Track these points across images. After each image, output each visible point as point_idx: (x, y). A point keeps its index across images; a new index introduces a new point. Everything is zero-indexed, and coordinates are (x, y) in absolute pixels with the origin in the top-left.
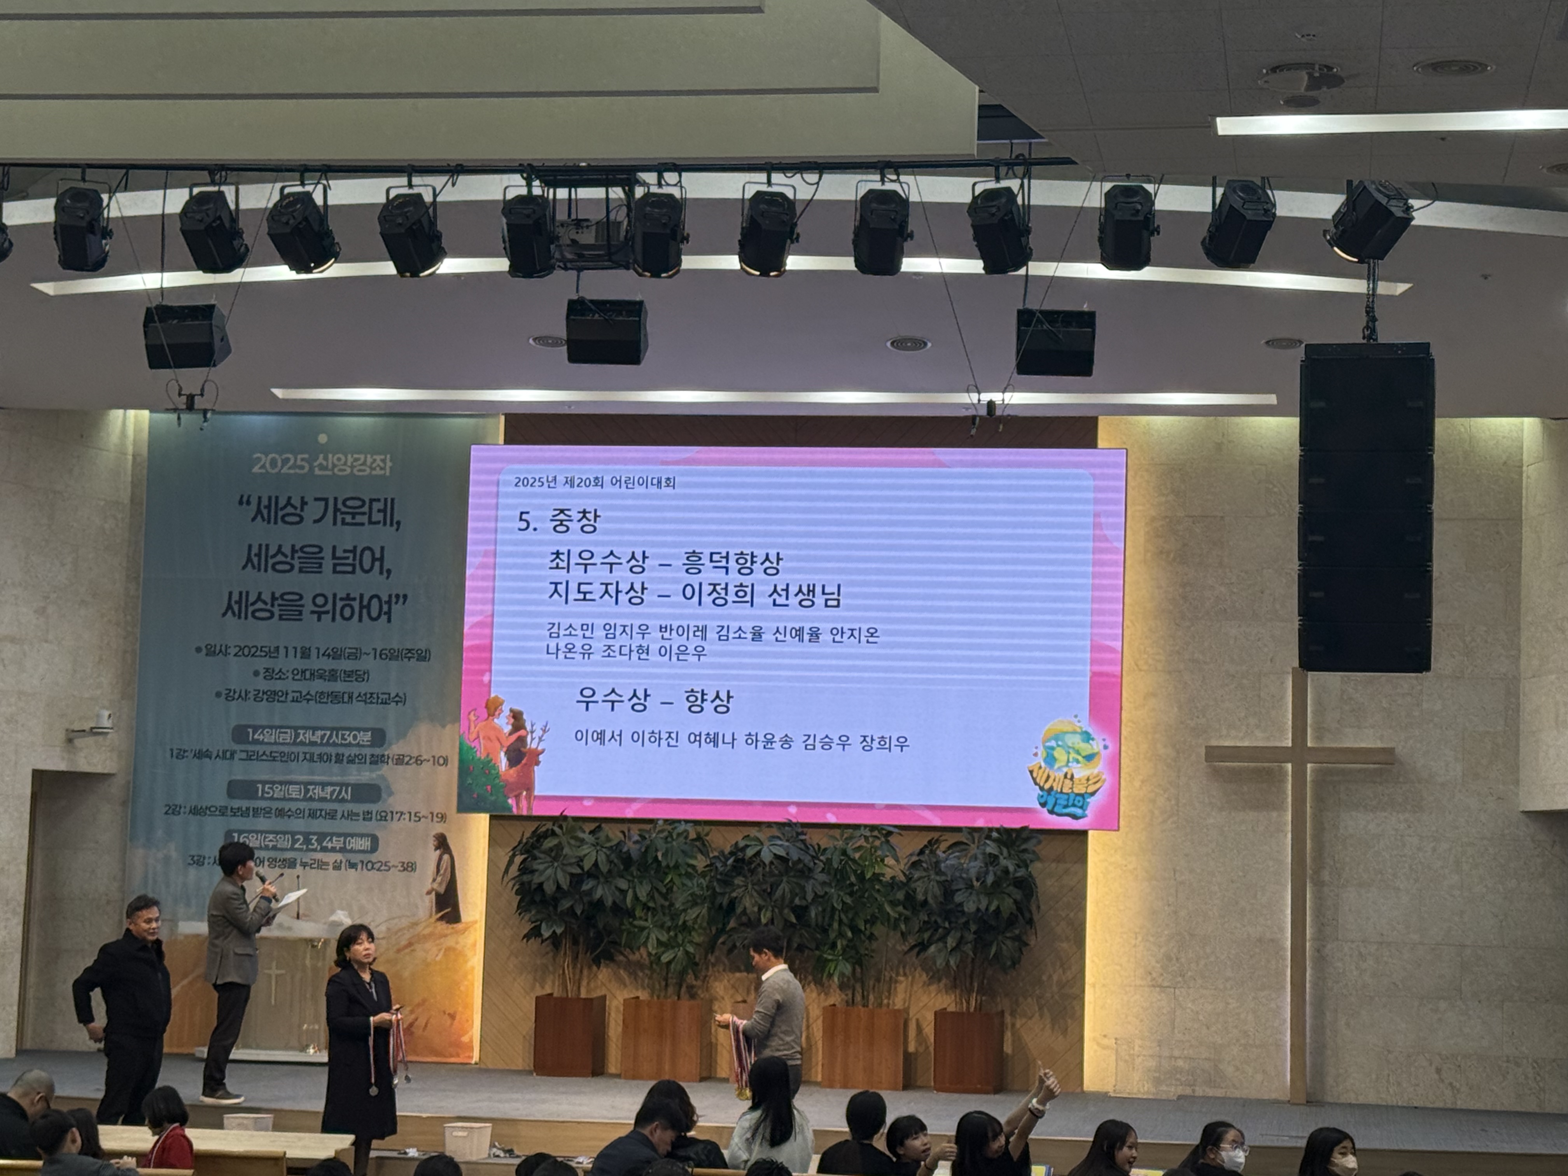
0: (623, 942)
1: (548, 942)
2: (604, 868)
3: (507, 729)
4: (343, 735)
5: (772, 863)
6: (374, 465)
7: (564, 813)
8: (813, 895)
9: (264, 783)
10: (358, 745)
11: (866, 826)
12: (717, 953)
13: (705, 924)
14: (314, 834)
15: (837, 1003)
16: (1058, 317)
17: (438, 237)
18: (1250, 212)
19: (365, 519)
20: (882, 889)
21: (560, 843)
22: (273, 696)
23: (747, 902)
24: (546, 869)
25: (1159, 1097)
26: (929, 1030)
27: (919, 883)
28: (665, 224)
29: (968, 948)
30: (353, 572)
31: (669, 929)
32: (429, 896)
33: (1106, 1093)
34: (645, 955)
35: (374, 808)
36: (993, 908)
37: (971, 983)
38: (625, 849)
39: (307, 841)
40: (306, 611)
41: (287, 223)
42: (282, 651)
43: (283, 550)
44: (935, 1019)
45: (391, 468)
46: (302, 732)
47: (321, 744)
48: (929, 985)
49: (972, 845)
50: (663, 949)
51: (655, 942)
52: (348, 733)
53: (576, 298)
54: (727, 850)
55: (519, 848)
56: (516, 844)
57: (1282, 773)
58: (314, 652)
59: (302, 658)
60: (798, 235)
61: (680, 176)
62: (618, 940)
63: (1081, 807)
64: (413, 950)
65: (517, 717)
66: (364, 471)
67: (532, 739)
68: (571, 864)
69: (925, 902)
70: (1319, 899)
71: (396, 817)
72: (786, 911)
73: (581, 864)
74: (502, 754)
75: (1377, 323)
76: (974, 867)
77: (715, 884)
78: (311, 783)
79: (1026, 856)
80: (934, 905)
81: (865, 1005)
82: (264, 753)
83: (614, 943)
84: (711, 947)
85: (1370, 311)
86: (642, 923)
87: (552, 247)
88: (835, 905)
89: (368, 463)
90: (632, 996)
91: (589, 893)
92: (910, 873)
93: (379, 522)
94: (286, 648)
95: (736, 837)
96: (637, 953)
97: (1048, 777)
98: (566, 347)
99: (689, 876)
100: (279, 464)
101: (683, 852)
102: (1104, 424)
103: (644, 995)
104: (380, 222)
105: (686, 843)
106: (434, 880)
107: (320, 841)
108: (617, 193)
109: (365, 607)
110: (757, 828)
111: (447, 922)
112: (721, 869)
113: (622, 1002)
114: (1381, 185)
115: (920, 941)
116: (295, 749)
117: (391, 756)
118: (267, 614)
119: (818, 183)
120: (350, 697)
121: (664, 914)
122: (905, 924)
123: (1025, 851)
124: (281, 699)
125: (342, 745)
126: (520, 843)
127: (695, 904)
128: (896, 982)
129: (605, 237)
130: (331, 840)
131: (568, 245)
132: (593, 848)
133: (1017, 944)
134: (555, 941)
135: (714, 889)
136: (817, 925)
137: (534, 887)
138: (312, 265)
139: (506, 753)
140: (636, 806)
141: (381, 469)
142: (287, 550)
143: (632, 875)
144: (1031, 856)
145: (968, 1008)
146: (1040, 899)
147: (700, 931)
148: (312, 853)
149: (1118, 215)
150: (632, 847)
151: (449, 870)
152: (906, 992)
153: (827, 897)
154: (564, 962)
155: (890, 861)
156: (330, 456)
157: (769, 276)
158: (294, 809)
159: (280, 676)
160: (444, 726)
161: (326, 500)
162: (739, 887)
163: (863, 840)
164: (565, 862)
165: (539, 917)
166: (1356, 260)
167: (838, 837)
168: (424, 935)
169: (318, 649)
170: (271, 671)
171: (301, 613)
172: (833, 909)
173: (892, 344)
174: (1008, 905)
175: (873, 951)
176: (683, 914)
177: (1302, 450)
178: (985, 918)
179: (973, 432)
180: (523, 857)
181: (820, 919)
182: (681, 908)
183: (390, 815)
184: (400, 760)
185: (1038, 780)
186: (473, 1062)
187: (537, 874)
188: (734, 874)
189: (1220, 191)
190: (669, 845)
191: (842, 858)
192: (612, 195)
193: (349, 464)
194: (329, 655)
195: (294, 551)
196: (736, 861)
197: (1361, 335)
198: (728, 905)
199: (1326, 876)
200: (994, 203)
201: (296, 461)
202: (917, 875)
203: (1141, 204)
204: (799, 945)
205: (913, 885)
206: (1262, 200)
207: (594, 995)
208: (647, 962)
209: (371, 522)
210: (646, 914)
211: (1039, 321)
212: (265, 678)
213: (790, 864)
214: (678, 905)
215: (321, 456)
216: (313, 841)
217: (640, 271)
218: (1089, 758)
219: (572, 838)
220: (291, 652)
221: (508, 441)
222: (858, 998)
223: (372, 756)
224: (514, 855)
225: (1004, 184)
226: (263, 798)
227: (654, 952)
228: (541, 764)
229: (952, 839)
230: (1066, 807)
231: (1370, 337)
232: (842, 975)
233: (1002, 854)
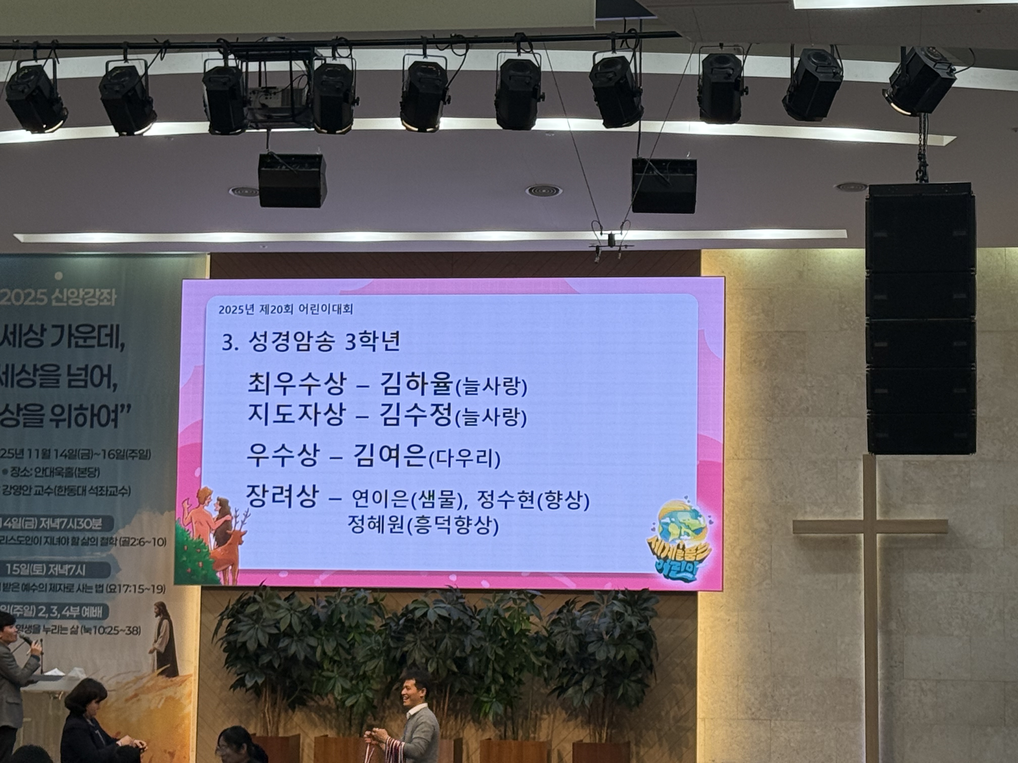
0: (314, 690)
1: (251, 691)
2: (298, 629)
3: (215, 514)
4: (78, 522)
5: (436, 622)
6: (102, 298)
7: (264, 584)
8: (471, 648)
9: (12, 563)
10: (91, 530)
11: (514, 591)
12: (392, 698)
13: (382, 674)
14: (54, 604)
15: (492, 738)
16: (666, 165)
17: (149, 102)
18: (822, 75)
19: (95, 342)
20: (528, 643)
21: (260, 608)
22: (19, 490)
23: (417, 655)
24: (249, 630)
26: (568, 758)
27: (559, 637)
28: (338, 89)
29: (599, 690)
30: (85, 386)
31: (352, 679)
32: (151, 655)
34: (332, 701)
35: (104, 582)
36: (619, 657)
37: (603, 718)
38: (314, 613)
39: (49, 611)
40: (46, 419)
41: (23, 91)
42: (26, 453)
43: (26, 368)
44: (573, 749)
45: (116, 300)
46: (43, 519)
47: (60, 530)
48: (569, 721)
49: (602, 605)
50: (347, 695)
51: (340, 690)
52: (82, 520)
53: (266, 153)
54: (400, 611)
55: (226, 613)
56: (224, 609)
57: (856, 542)
58: (53, 454)
59: (43, 458)
60: (450, 97)
61: (351, 51)
62: (309, 688)
63: (692, 573)
64: (138, 700)
65: (223, 505)
66: (93, 302)
67: (236, 523)
68: (269, 626)
69: (564, 653)
70: (888, 645)
71: (123, 589)
72: (449, 662)
73: (277, 625)
74: (212, 536)
75: (928, 167)
76: (603, 623)
77: (390, 640)
78: (52, 563)
79: (648, 613)
80: (571, 655)
81: (515, 739)
82: (12, 538)
83: (305, 691)
84: (387, 693)
85: (921, 157)
86: (329, 674)
87: (245, 109)
88: (490, 656)
89: (97, 296)
90: (322, 734)
91: (285, 649)
92: (551, 629)
93: (106, 345)
94: (30, 450)
95: (407, 601)
96: (326, 699)
97: (664, 548)
98: (258, 194)
99: (368, 634)
100: (22, 298)
101: (363, 614)
102: (705, 255)
103: (331, 734)
104: (101, 91)
105: (365, 607)
106: (156, 642)
107: (60, 610)
108: (299, 66)
109: (95, 415)
110: (424, 594)
111: (167, 676)
112: (394, 628)
113: (313, 739)
114: (929, 52)
115: (560, 685)
116: (39, 534)
117: (118, 539)
118: (14, 423)
119: (465, 54)
120: (84, 490)
121: (347, 666)
122: (548, 670)
123: (646, 609)
124: (25, 493)
125: (77, 530)
126: (227, 608)
127: (373, 657)
128: (541, 719)
129: (290, 102)
130: (69, 609)
131: (259, 109)
132: (288, 612)
133: (639, 685)
134: (257, 690)
135: (389, 644)
136: (474, 673)
137: (238, 645)
138: (45, 126)
139: (214, 535)
140: (323, 577)
141: (108, 301)
142: (30, 369)
143: (320, 634)
144: (650, 613)
145: (600, 739)
146: (658, 648)
147: (378, 680)
148: (52, 620)
149: (714, 79)
150: (320, 611)
151: (168, 632)
152: (548, 728)
153: (482, 650)
154: (265, 706)
155: (534, 619)
156: (65, 290)
157: (425, 131)
158: (37, 584)
159: (25, 473)
160: (162, 513)
161: (62, 327)
162: (409, 642)
163: (512, 602)
164: (265, 624)
165: (244, 670)
166: (909, 114)
167: (491, 600)
168: (148, 688)
169: (57, 450)
170: (17, 469)
171: (42, 421)
172: (488, 660)
173: (530, 190)
174: (632, 654)
175: (521, 694)
176: (363, 666)
177: (867, 272)
178: (613, 665)
179: (597, 259)
180: (230, 620)
181: (477, 668)
182: (362, 661)
183: (118, 588)
184: (126, 542)
185: (655, 550)
187: (241, 634)
188: (405, 632)
189: (796, 60)
190: (350, 609)
191: (495, 617)
192: (295, 68)
193: (81, 296)
194: (66, 456)
195: (35, 370)
196: (406, 621)
197: (915, 177)
198: (401, 657)
199: (893, 626)
200: (611, 70)
201: (36, 294)
202: (556, 630)
203: (733, 69)
204: (460, 690)
205: (553, 639)
206: (832, 65)
207: (290, 734)
208: (334, 707)
209: (99, 345)
210: (333, 666)
211: (650, 168)
212: (12, 475)
213: (452, 623)
214: (360, 659)
215: (57, 290)
216: (54, 611)
217: (319, 128)
218: (698, 531)
219: (271, 604)
220: (34, 453)
221: (214, 276)
222: (509, 733)
223: (103, 538)
224: (222, 619)
225: (619, 54)
226: (12, 575)
227: (339, 698)
228: (243, 544)
229: (585, 599)
230: (679, 572)
231: (922, 179)
232: (496, 714)
233: (626, 611)
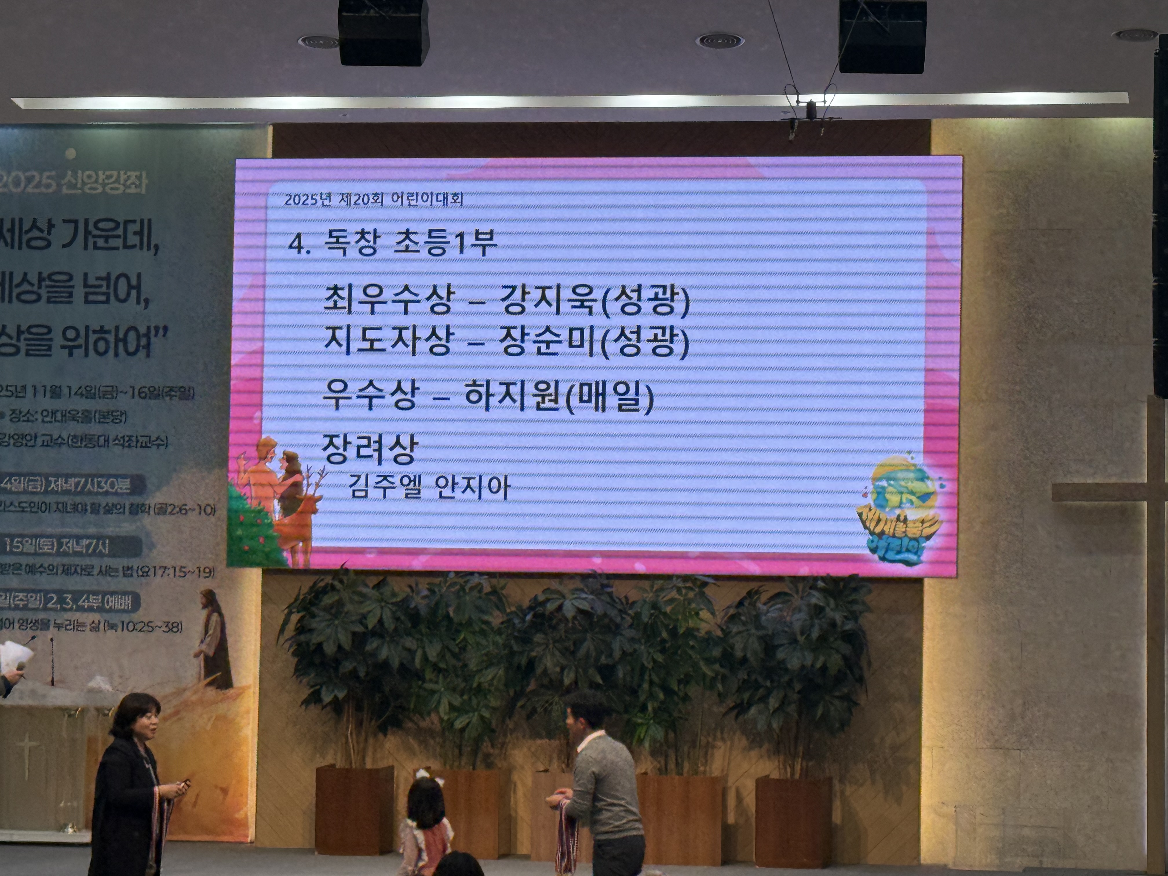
0: (412, 706)
1: (329, 708)
2: (390, 625)
3: (281, 474)
4: (99, 483)
5: (574, 618)
6: (129, 182)
7: (345, 566)
8: (620, 653)
9: (12, 537)
10: (116, 494)
11: (678, 576)
12: (516, 718)
13: (501, 687)
14: (68, 592)
15: (649, 771)
16: (885, 8)
19: (119, 242)
20: (696, 646)
21: (341, 598)
22: (20, 440)
23: (548, 662)
24: (326, 627)
25: (1002, 869)
26: (750, 801)
27: (738, 638)
29: (792, 709)
30: (107, 302)
31: (462, 693)
32: (196, 659)
33: (945, 865)
34: (436, 720)
35: (135, 563)
36: (818, 665)
37: (796, 748)
38: (412, 606)
39: (62, 601)
40: (56, 346)
42: (30, 391)
43: (29, 278)
44: (757, 787)
45: (147, 185)
46: (52, 479)
47: (75, 493)
48: (750, 750)
49: (796, 597)
50: (456, 714)
51: (447, 707)
52: (105, 480)
54: (526, 603)
55: (296, 605)
56: (292, 600)
57: (1137, 513)
58: (65, 392)
59: (51, 397)
62: (406, 705)
63: (916, 553)
64: (179, 719)
65: (291, 459)
66: (117, 189)
67: (308, 485)
68: (353, 622)
69: (744, 659)
71: (160, 572)
72: (591, 671)
73: (364, 621)
74: (276, 502)
76: (798, 620)
77: (513, 642)
78: (65, 537)
79: (856, 607)
80: (754, 663)
81: (680, 773)
82: (12, 504)
83: (402, 708)
84: (509, 711)
86: (433, 686)
88: (646, 663)
89: (122, 180)
91: (374, 653)
92: (728, 627)
93: (135, 246)
94: (34, 386)
95: (535, 590)
96: (428, 719)
97: (879, 520)
98: (338, 49)
99: (483, 633)
100: (23, 182)
101: (477, 607)
102: (938, 128)
103: (435, 765)
105: (480, 598)
106: (202, 642)
107: (75, 600)
109: (121, 340)
110: (557, 580)
111: (217, 688)
112: (519, 626)
115: (738, 701)
116: (47, 499)
117: (152, 506)
118: (13, 350)
120: (107, 441)
121: (457, 676)
122: (723, 683)
123: (854, 602)
124: (29, 443)
125: (97, 494)
126: (296, 599)
127: (490, 665)
128: (714, 747)
130: (88, 598)
132: (377, 604)
133: (846, 704)
134: (337, 706)
135: (511, 648)
136: (625, 686)
137: (312, 648)
139: (279, 501)
140: (424, 558)
141: (137, 187)
142: (33, 278)
143: (421, 634)
144: (860, 607)
145: (793, 774)
146: (872, 654)
147: (497, 694)
148: (67, 613)
150: (420, 603)
151: (219, 629)
152: (724, 758)
153: (636, 655)
154: (347, 729)
155: (705, 614)
156: (79, 173)
158: (46, 565)
159: (28, 417)
160: (210, 471)
161: (76, 222)
162: (539, 645)
163: (675, 592)
164: (346, 620)
165: (319, 680)
167: (648, 589)
168: (192, 702)
169: (70, 388)
170: (18, 412)
171: (50, 347)
172: (643, 668)
173: (702, 40)
174: (835, 662)
175: (687, 714)
176: (478, 676)
177: (1155, 153)
178: (811, 676)
179: (792, 137)
180: (301, 614)
181: (628, 679)
182: (475, 669)
183: (152, 570)
184: (162, 510)
185: (868, 524)
186: (249, 840)
187: (315, 633)
188: (533, 631)
190: (461, 600)
191: (652, 612)
193: (100, 181)
194: (82, 395)
195: (41, 279)
196: (535, 616)
198: (528, 664)
201: (41, 178)
202: (735, 629)
205: (731, 641)
207: (381, 765)
208: (439, 729)
209: (126, 247)
210: (438, 677)
211: (864, 13)
212: (11, 420)
213: (595, 619)
214: (473, 665)
215: (70, 173)
216: (68, 600)
218: (925, 497)
219: (354, 593)
220: (40, 391)
221: (276, 155)
222: (672, 766)
223: (132, 505)
224: (290, 613)
226: (12, 553)
227: (446, 718)
228: (319, 512)
229: (773, 589)
230: (899, 552)
232: (654, 740)
233: (828, 605)
